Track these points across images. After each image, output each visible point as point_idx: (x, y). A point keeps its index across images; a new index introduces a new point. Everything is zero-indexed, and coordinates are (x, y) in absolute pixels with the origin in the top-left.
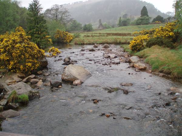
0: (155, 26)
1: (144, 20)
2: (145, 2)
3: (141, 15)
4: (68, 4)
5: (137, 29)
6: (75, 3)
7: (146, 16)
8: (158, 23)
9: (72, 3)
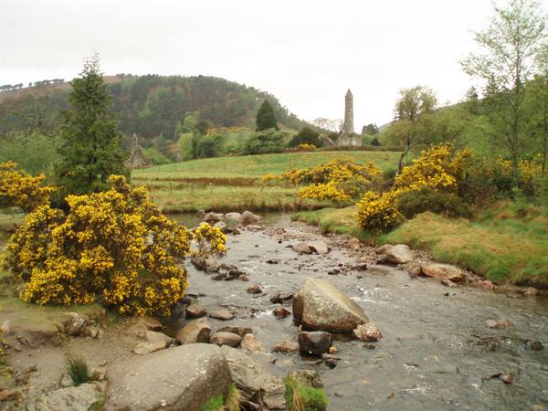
0: (303, 157)
1: (270, 140)
2: (252, 88)
3: (258, 126)
4: (17, 86)
5: (254, 166)
6: (39, 85)
7: (273, 129)
8: (309, 150)
9: (30, 84)
